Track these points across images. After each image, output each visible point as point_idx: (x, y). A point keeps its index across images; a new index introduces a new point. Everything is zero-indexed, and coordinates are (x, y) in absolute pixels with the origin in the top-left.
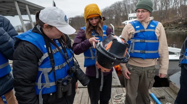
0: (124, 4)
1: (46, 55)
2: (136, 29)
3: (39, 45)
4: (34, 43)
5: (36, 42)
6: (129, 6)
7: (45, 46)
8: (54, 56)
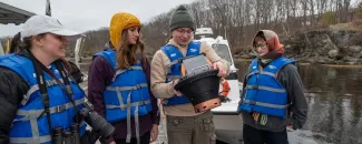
0: (195, 10)
1: (35, 88)
2: (172, 59)
3: (24, 72)
4: (17, 70)
5: (20, 68)
6: (202, 13)
7: (34, 75)
8: (49, 90)
